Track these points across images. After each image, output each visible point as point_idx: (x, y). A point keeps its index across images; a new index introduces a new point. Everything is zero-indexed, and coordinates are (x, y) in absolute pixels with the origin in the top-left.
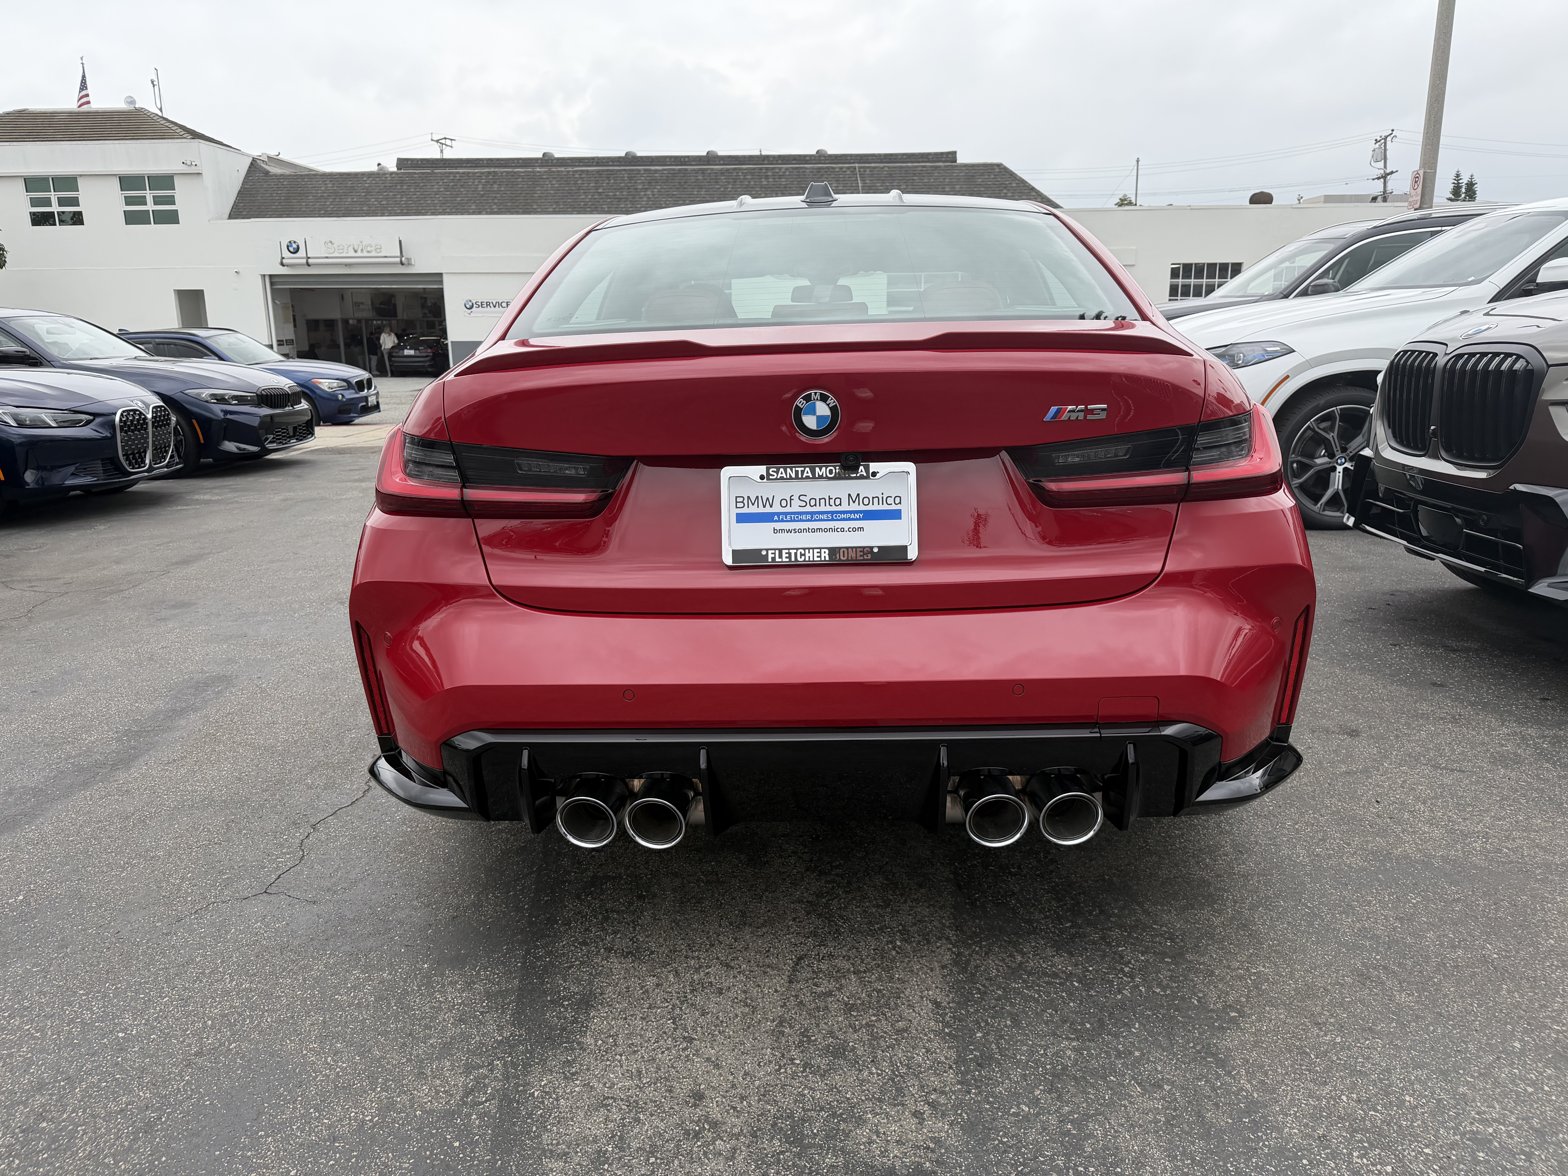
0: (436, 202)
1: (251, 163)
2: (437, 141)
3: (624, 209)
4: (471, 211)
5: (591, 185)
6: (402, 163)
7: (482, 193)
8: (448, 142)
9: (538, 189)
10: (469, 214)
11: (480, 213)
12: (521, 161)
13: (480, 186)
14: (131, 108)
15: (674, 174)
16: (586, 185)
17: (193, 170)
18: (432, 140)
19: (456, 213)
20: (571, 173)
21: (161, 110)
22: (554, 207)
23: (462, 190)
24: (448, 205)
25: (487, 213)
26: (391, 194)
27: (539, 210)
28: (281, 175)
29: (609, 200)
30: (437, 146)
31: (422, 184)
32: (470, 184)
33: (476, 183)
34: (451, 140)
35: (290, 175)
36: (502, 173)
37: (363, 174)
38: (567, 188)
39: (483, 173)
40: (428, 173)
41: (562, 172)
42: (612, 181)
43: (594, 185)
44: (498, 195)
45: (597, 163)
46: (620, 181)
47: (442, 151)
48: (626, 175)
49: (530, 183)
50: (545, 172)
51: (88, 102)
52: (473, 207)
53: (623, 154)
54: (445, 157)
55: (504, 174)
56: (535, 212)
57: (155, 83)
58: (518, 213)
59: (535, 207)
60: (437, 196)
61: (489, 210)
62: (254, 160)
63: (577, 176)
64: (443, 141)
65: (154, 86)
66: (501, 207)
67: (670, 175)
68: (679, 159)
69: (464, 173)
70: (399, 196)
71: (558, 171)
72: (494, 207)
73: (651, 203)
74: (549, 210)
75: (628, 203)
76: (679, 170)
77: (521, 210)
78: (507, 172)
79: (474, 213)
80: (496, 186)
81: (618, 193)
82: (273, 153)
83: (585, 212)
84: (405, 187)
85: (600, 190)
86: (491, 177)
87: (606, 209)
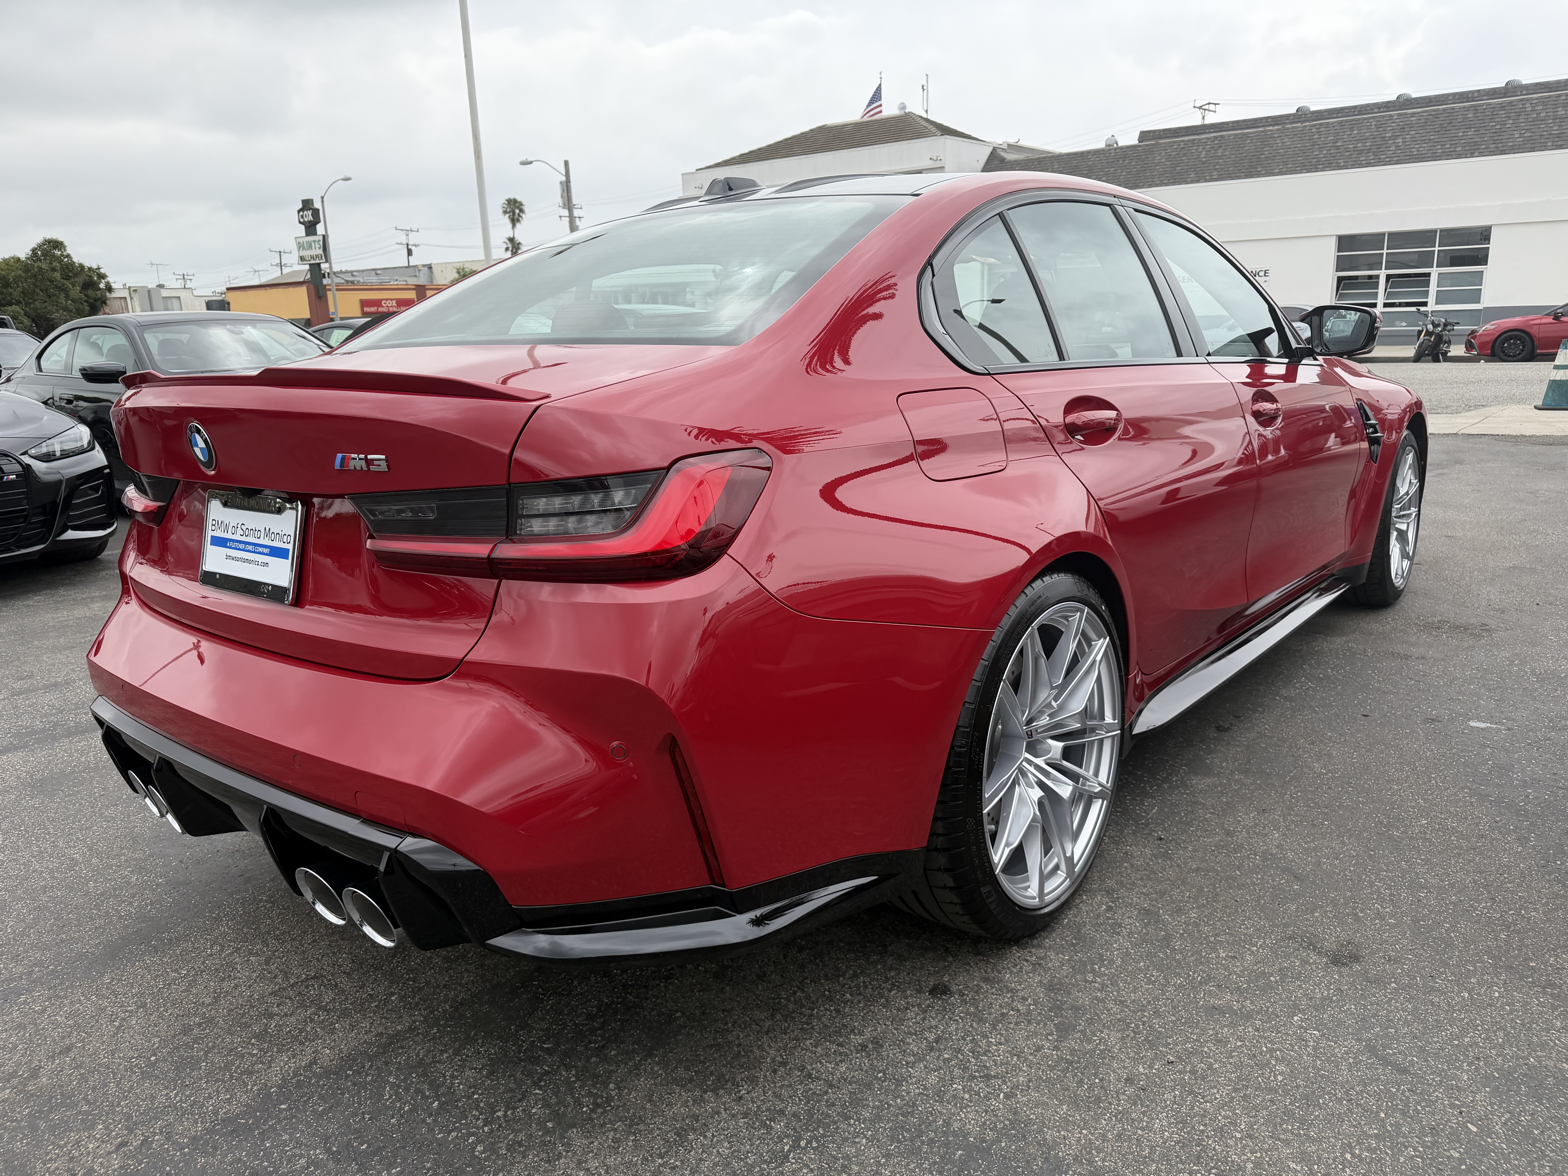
0: (1155, 173)
1: (992, 153)
2: (1200, 108)
3: (1364, 162)
4: (1189, 180)
5: (1329, 139)
6: (1144, 136)
7: (1204, 159)
8: (1212, 107)
9: (1266, 149)
10: (1187, 183)
11: (1198, 181)
12: (1269, 120)
13: (1204, 153)
14: (903, 113)
15: (1436, 115)
16: (1323, 139)
17: (938, 164)
18: (1194, 107)
19: (1174, 184)
20: (1307, 128)
21: (927, 111)
22: (1281, 167)
23: (1184, 158)
24: (1167, 175)
25: (1206, 181)
26: (1112, 169)
27: (1263, 172)
28: (1015, 161)
29: (1347, 154)
30: (1199, 113)
31: (1144, 157)
32: (1193, 151)
33: (1200, 150)
34: (1215, 104)
35: (1022, 160)
36: (1230, 136)
37: (1089, 152)
38: (1299, 145)
39: (1208, 138)
40: (1153, 145)
41: (1297, 127)
42: (1355, 132)
43: (1332, 138)
44: (1221, 161)
45: (1359, 111)
46: (1365, 131)
47: (1203, 118)
48: (1373, 123)
49: (1258, 144)
50: (1278, 130)
51: (881, 112)
52: (1192, 176)
53: (1394, 98)
54: (1206, 123)
55: (1232, 137)
56: (1258, 175)
57: (925, 88)
58: (1239, 178)
59: (1259, 169)
60: (1157, 167)
61: (1208, 178)
62: (994, 149)
63: (1314, 130)
64: (1206, 107)
65: (924, 90)
66: (1222, 172)
67: (1430, 117)
68: (1465, 96)
69: (1189, 141)
70: (1119, 171)
71: (1293, 128)
72: (1215, 173)
73: (1399, 151)
74: (1275, 171)
75: (1371, 154)
76: (1444, 110)
77: (1242, 174)
78: (1236, 135)
79: (1192, 182)
80: (1220, 151)
81: (1359, 145)
82: (1012, 141)
83: (1316, 170)
84: (1127, 162)
85: (1339, 144)
86: (1216, 142)
87: (1342, 164)
